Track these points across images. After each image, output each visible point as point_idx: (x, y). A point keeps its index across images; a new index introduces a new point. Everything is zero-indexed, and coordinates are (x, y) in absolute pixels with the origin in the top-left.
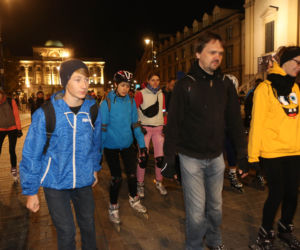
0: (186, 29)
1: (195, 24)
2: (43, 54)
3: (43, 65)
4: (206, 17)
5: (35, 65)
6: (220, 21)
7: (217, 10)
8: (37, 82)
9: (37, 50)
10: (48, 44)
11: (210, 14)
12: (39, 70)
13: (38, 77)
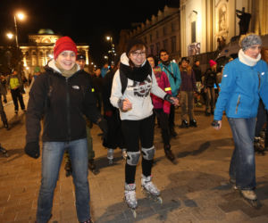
0: (148, 22)
1: (153, 18)
2: (37, 41)
3: (37, 50)
4: (160, 13)
5: (30, 50)
6: (168, 17)
7: (166, 9)
8: (33, 64)
9: (32, 37)
10: (41, 32)
11: (162, 11)
12: (34, 54)
13: (34, 60)
